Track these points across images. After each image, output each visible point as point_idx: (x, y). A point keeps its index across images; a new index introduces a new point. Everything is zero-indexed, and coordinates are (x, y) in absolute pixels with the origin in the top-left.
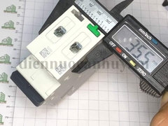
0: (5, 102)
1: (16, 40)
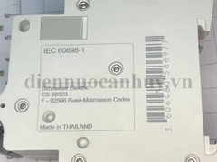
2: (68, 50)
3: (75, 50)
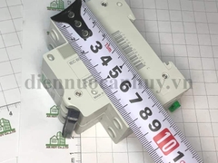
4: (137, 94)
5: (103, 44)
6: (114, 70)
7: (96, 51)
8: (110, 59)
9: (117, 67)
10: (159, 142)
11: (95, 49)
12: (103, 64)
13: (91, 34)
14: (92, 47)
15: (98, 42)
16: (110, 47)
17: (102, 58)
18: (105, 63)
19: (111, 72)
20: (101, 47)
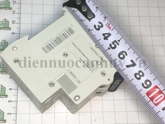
0: (6, 96)
1: (14, 22)
2: (73, 75)
3: (71, 72)
4: (132, 61)
5: (104, 23)
6: (113, 43)
7: (98, 29)
8: (109, 35)
9: (115, 41)
10: (150, 96)
11: (97, 27)
12: (105, 39)
13: (94, 16)
14: (95, 26)
15: (100, 23)
16: (110, 25)
17: (104, 35)
18: (106, 38)
19: (110, 45)
20: (102, 26)
